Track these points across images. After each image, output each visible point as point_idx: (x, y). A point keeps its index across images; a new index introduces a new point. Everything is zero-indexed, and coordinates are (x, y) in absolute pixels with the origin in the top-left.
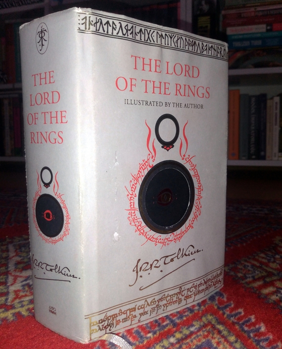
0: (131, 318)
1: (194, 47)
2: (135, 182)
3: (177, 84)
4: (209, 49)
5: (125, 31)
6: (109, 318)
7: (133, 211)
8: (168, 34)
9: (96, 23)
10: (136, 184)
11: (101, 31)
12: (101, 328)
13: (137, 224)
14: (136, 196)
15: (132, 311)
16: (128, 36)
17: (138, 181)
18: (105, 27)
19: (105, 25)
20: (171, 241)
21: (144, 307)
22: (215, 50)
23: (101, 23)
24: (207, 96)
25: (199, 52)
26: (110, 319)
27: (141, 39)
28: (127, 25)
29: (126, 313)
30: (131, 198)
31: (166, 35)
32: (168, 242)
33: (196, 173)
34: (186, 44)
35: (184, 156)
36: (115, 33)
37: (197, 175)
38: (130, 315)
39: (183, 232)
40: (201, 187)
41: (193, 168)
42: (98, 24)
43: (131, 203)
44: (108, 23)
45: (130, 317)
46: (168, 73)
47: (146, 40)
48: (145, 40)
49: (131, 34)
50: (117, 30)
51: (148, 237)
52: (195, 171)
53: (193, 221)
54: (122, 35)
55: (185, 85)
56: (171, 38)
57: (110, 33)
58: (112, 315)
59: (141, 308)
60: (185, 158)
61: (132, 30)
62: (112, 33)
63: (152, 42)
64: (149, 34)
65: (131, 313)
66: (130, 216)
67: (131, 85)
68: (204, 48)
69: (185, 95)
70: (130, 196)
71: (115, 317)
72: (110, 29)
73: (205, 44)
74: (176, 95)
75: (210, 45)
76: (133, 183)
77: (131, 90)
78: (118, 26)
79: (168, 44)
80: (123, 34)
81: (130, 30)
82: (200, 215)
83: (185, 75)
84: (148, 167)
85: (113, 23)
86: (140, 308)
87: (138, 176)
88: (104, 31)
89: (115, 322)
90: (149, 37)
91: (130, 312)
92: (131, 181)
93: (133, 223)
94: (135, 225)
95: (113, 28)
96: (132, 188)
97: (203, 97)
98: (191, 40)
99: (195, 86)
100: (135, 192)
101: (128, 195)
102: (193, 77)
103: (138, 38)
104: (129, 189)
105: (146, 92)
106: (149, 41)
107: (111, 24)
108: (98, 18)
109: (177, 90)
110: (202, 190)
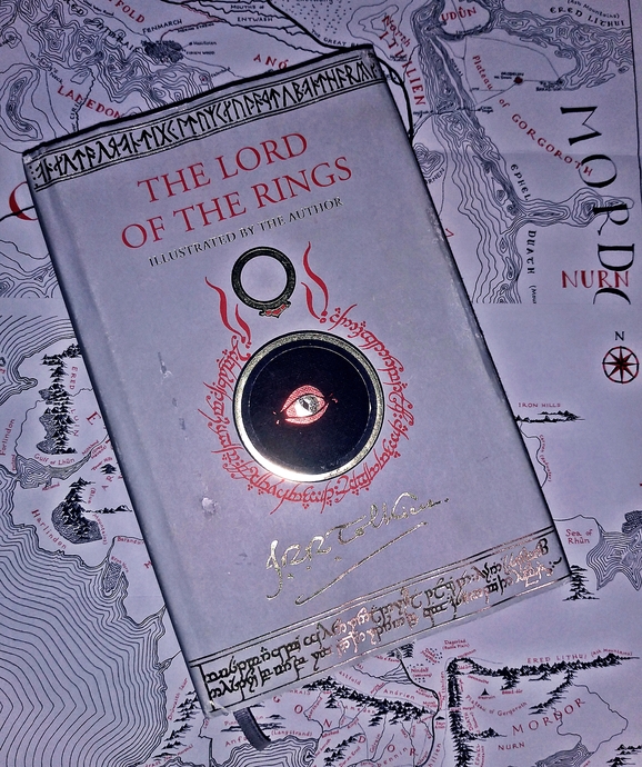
0: (296, 666)
1: (272, 102)
2: (219, 395)
3: (255, 187)
4: (314, 85)
5: (111, 151)
6: (242, 666)
7: (231, 452)
8: (201, 110)
9: (58, 164)
10: (222, 399)
11: (70, 170)
12: (229, 685)
13: (247, 473)
14: (228, 422)
15: (292, 650)
16: (119, 155)
17: (223, 392)
18: (76, 163)
19: (74, 159)
20: (344, 492)
21: (318, 640)
22: (329, 79)
23: (67, 159)
24: (344, 174)
25: (290, 102)
26: (244, 669)
27: (149, 148)
28: (113, 139)
29: (279, 654)
30: (218, 428)
31: (198, 114)
32: (335, 496)
33: (371, 339)
34: (250, 104)
35: (324, 313)
36: (95, 162)
37: (375, 342)
38: (290, 658)
39: (372, 469)
40: (397, 364)
41: (358, 330)
42: (62, 165)
43: (221, 438)
44: (78, 153)
45: (292, 662)
46: (226, 176)
47: (160, 143)
48: (158, 145)
49: (124, 149)
50: (97, 156)
51: (281, 494)
52: (366, 335)
53: (396, 440)
54: (108, 160)
55: (276, 181)
56: (211, 113)
57: (87, 166)
58: (248, 661)
59: (312, 641)
60: (327, 317)
61: (124, 142)
62: (91, 165)
63: (174, 140)
64: (162, 132)
65: (291, 654)
66: (227, 461)
67: (154, 230)
68: (300, 90)
69: (283, 198)
70: (215, 425)
71: (254, 664)
72: (85, 160)
73: (300, 82)
74: (261, 205)
75: (315, 77)
76: (213, 399)
77: (157, 239)
78: (96, 148)
79: (209, 127)
80: (110, 157)
81: (121, 144)
82: (412, 423)
83: (270, 161)
84: (239, 361)
85: (87, 148)
86: (308, 641)
87: (222, 383)
88: (76, 169)
89: (257, 673)
90: (164, 137)
91: (288, 652)
92: (209, 397)
93: (238, 475)
94: (245, 477)
95: (90, 156)
96: (214, 409)
97: (333, 182)
98: (261, 92)
99: (302, 172)
100: (226, 415)
101: (210, 424)
102: (292, 155)
103: (142, 148)
104: (210, 413)
105: (190, 229)
106: (167, 143)
107: (84, 152)
108: (59, 155)
109: (259, 197)
110: (401, 369)
